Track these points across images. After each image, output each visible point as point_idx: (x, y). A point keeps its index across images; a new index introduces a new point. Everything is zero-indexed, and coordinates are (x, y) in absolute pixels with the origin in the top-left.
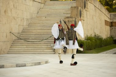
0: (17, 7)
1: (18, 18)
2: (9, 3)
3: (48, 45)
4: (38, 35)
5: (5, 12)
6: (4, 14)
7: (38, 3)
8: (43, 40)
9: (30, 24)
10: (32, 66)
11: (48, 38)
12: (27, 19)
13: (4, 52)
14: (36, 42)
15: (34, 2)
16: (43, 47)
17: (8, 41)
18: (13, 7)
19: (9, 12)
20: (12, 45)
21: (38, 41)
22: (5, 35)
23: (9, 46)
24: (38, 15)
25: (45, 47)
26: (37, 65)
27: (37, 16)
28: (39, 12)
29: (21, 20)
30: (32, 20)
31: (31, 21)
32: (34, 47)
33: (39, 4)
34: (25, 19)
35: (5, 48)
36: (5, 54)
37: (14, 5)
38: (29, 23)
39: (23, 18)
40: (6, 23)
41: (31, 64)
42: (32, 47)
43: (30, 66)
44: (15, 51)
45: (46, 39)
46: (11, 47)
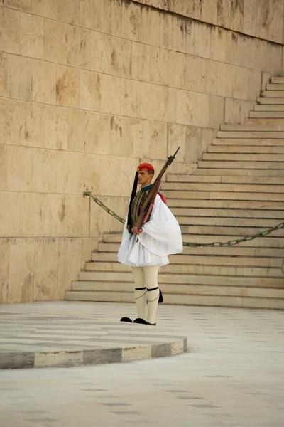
0: (134, 65)
1: (137, 121)
2: (82, 45)
3: (272, 262)
4: (234, 213)
5: (59, 88)
6: (52, 98)
7: (264, 46)
8: (245, 238)
9: (207, 157)
10: (68, 365)
11: (271, 229)
12: (192, 131)
13: (44, 290)
14: (212, 245)
15: (240, 39)
16: (247, 272)
17: (72, 239)
18: (106, 64)
19: (83, 89)
20: (96, 257)
21: (221, 245)
22: (54, 205)
23: (77, 263)
24: (258, 108)
25: (257, 272)
26: (103, 362)
27: (253, 114)
28: (265, 93)
29: (156, 134)
30: (220, 134)
31: (216, 142)
32: (200, 270)
33: (274, 48)
34: (176, 129)
35: (52, 274)
36: (51, 300)
37: (113, 56)
38: (204, 149)
39: (169, 125)
40: (65, 147)
41: (63, 358)
42: (192, 269)
43: (53, 366)
44: (106, 287)
45: (261, 235)
46: (90, 266)
